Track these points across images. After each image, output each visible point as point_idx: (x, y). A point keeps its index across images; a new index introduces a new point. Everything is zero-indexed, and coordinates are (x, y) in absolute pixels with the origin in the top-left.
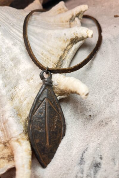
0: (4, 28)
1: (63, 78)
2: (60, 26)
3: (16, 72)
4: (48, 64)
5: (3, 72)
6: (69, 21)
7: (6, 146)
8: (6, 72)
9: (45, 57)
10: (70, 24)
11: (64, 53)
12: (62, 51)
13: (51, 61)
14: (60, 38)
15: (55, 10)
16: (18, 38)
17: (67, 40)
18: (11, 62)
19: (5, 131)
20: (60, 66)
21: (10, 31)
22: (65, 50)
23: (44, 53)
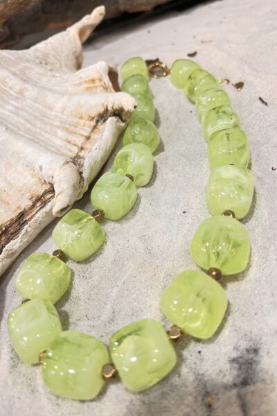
6: (96, 118)
10: (95, 127)
11: (34, 206)
12: (31, 199)
14: (34, 170)
20: (12, 234)
22: (39, 199)
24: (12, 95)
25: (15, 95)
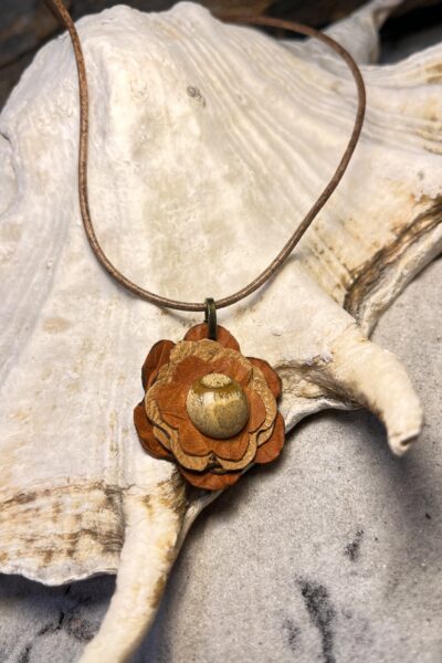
0: (215, 114)
1: (354, 342)
2: (417, 134)
3: (212, 272)
4: (327, 268)
5: (170, 264)
7: (110, 500)
8: (178, 265)
9: (323, 240)
11: (398, 241)
12: (393, 230)
13: (339, 259)
14: (402, 184)
15: (419, 65)
16: (251, 156)
17: (424, 198)
18: (202, 237)
19: (121, 453)
21: (233, 126)
22: (406, 230)
23: (323, 226)
24: (322, 92)
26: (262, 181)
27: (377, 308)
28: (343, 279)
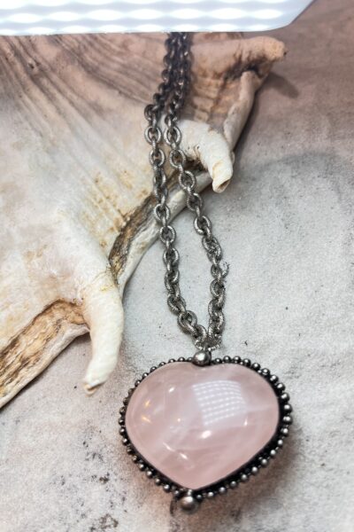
3: (6, 225)
4: (104, 215)
6: (224, 75)
9: (102, 191)
10: (223, 87)
13: (114, 206)
20: (138, 225)
21: (23, 95)
23: (102, 178)
24: (114, 50)
25: (118, 49)
26: (49, 145)
27: (142, 246)
28: (117, 222)
